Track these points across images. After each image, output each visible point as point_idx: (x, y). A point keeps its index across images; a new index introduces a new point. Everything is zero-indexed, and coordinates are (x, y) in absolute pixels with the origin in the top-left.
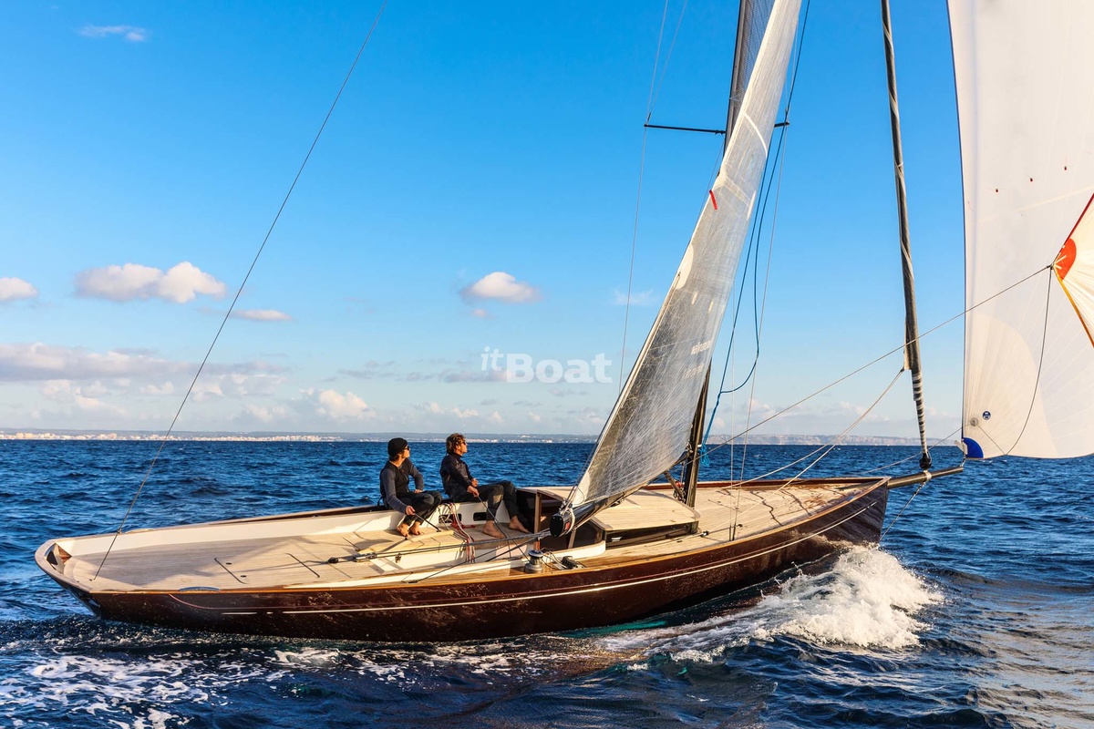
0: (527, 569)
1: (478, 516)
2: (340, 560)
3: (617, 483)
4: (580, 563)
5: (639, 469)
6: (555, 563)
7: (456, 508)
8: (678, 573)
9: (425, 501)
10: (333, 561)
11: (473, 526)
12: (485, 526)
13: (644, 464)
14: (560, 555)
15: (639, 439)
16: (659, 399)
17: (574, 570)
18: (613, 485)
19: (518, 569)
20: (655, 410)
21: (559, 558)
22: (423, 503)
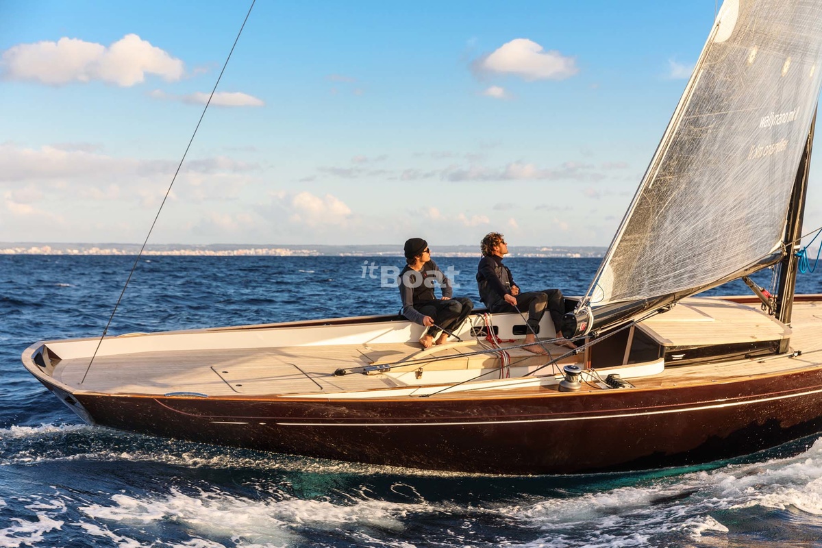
0: (561, 387)
1: (518, 330)
2: (347, 371)
3: (657, 282)
4: (629, 382)
5: (690, 267)
6: (598, 381)
7: (492, 319)
8: (754, 398)
9: (451, 308)
10: (340, 373)
11: (511, 341)
12: (525, 341)
13: (698, 261)
14: (604, 373)
15: (686, 230)
16: (712, 182)
17: (620, 390)
18: (650, 284)
19: (551, 387)
20: (708, 193)
21: (602, 376)
22: (449, 311)
